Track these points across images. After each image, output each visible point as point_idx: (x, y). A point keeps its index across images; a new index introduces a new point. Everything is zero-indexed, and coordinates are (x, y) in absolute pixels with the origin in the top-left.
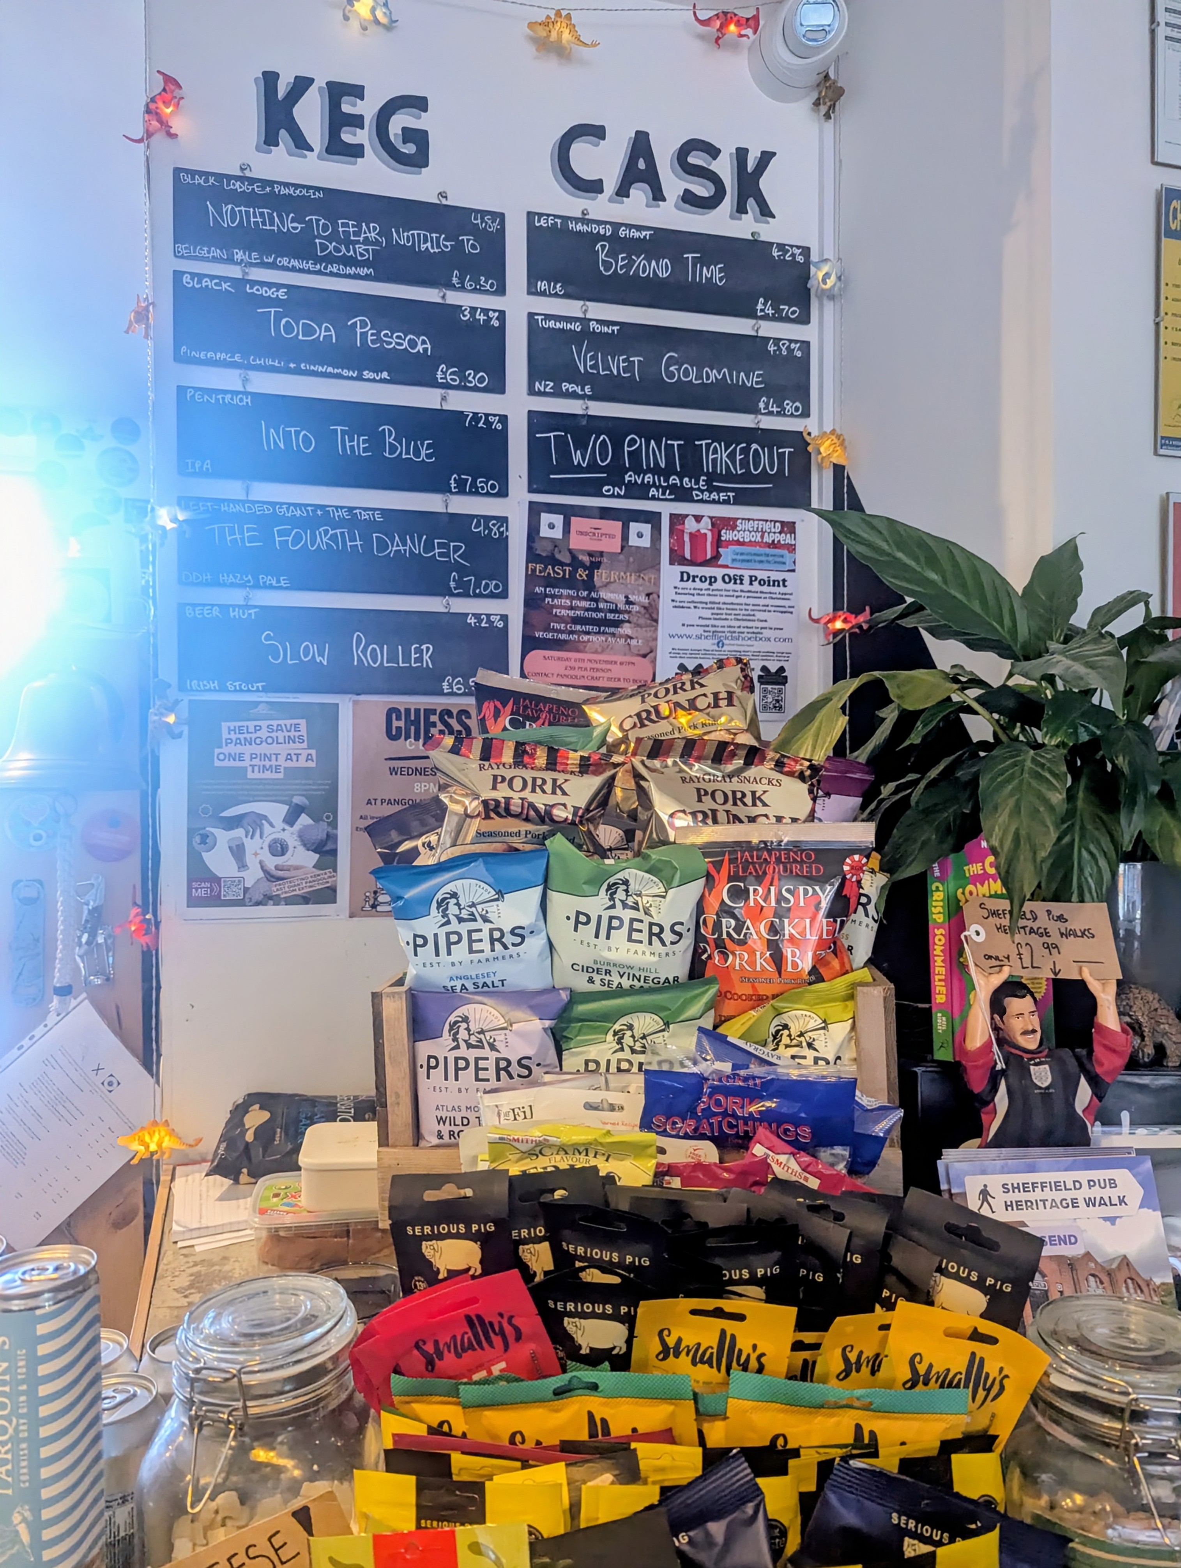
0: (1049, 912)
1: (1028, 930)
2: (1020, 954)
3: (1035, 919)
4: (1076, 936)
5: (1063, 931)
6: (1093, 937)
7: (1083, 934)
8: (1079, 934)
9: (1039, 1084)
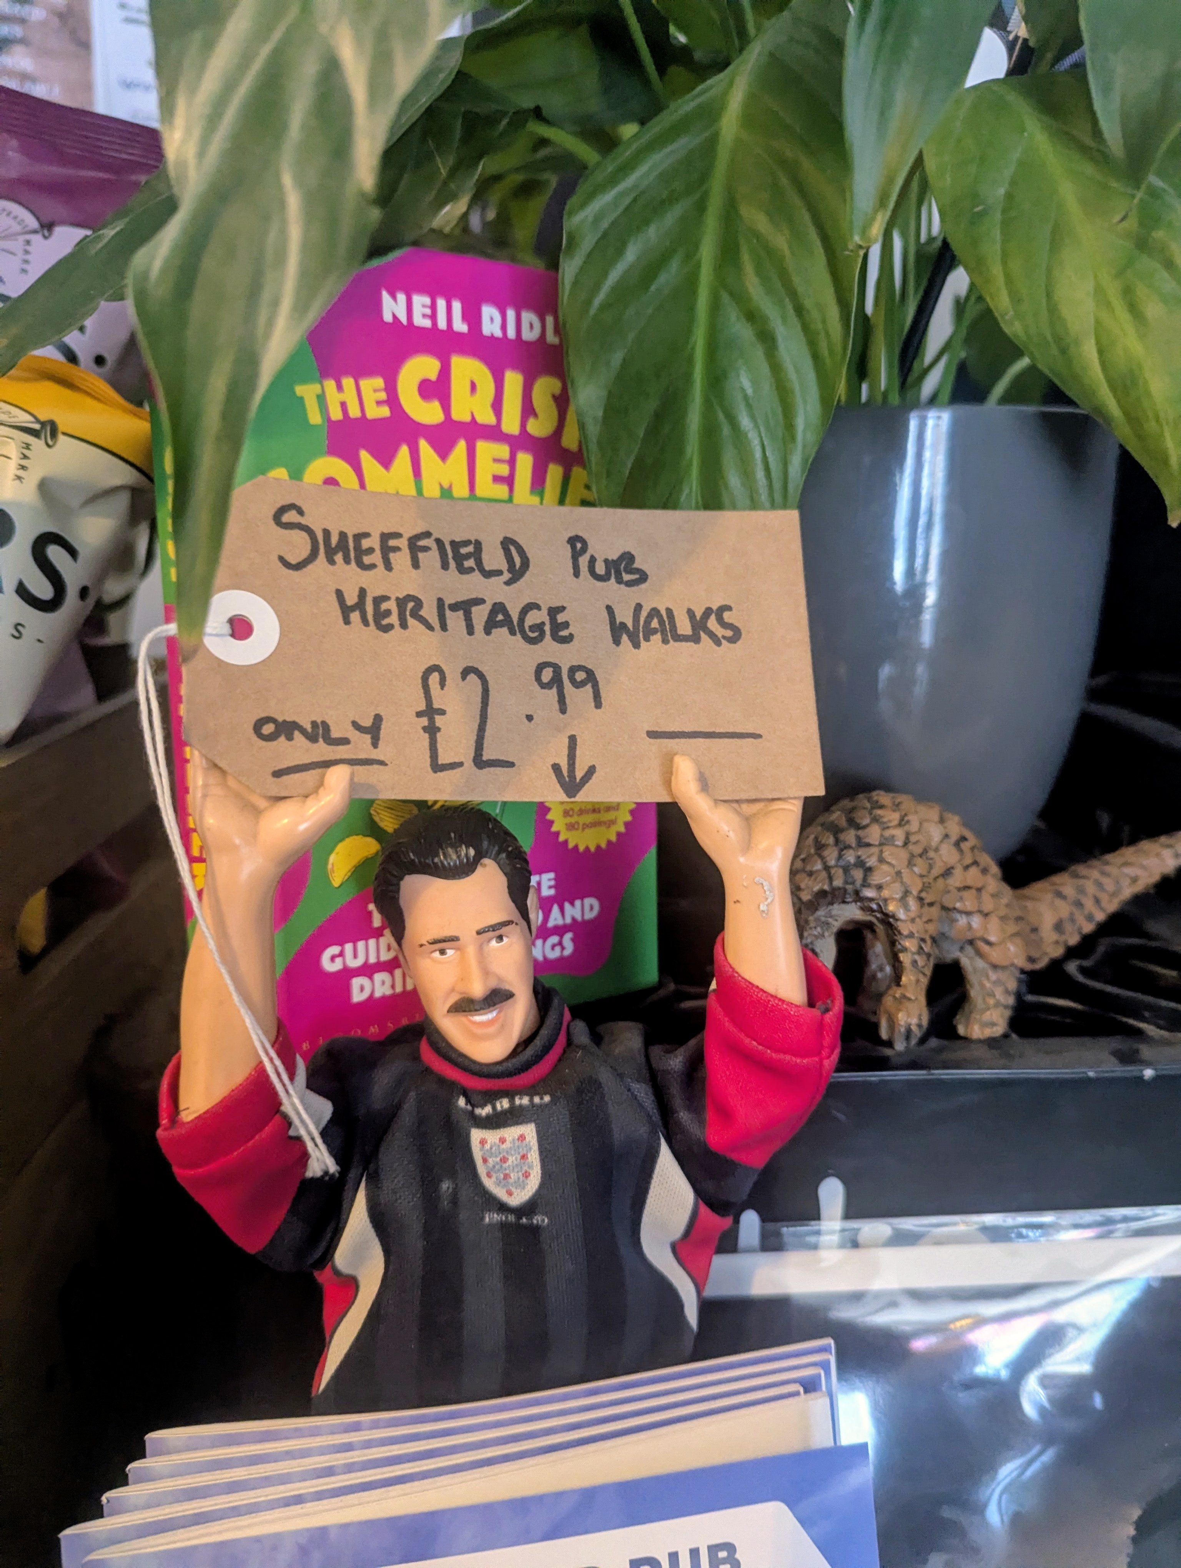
0: (578, 545)
1: (480, 615)
2: (430, 712)
3: (517, 573)
4: (669, 633)
5: (625, 616)
6: (736, 635)
7: (699, 625)
8: (684, 627)
9: (500, 1193)
